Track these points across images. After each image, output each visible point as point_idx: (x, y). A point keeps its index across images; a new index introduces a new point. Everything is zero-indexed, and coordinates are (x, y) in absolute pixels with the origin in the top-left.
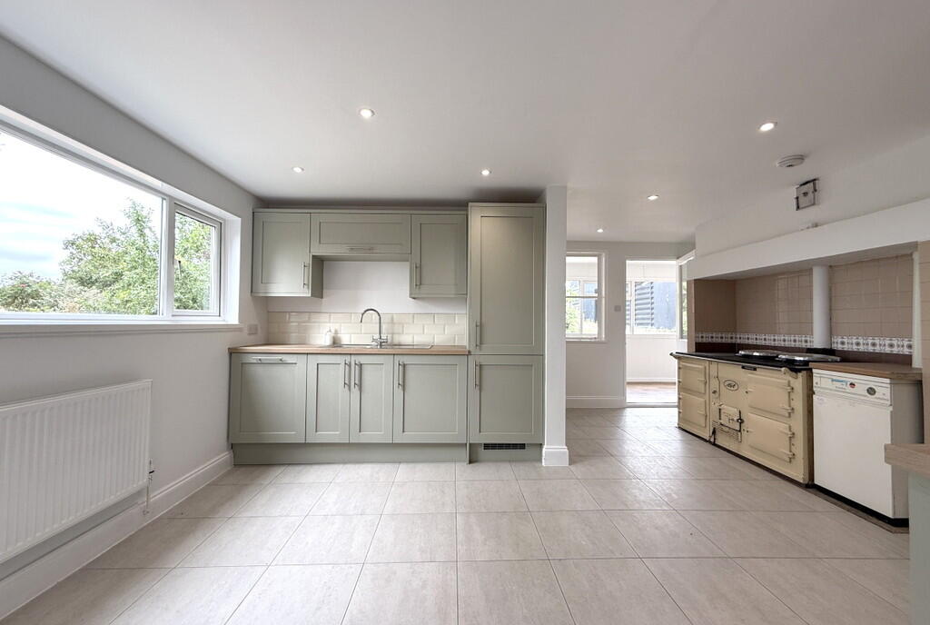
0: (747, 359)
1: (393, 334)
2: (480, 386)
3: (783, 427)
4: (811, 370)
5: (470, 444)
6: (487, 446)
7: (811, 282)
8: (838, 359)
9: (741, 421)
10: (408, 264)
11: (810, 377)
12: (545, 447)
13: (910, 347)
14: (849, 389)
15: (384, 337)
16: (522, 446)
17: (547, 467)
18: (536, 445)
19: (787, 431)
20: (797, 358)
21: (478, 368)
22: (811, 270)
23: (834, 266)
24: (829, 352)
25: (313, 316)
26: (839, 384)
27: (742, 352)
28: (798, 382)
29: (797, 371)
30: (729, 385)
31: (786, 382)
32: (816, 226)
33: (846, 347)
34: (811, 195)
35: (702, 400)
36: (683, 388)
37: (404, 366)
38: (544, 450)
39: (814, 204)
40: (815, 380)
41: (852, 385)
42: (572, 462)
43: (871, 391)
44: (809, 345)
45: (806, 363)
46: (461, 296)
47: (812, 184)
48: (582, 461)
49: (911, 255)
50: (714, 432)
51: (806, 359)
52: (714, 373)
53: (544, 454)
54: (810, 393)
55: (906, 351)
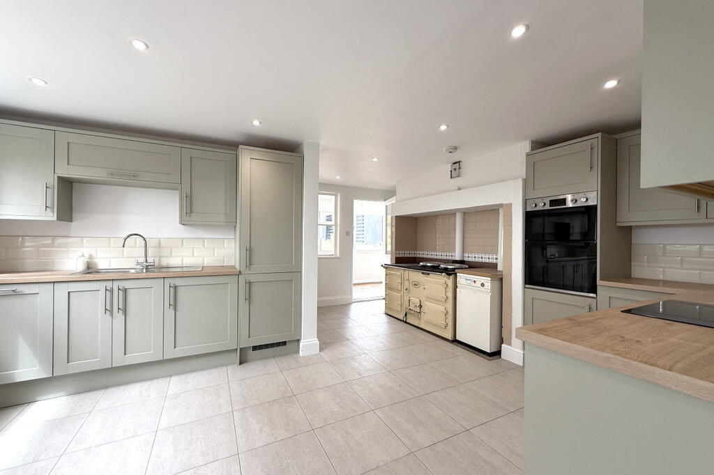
0: (424, 268)
1: (160, 257)
2: (249, 299)
3: (442, 308)
4: (456, 274)
5: (240, 349)
6: (255, 348)
7: (455, 220)
8: (467, 266)
9: (421, 306)
10: (177, 193)
11: (456, 278)
12: (302, 341)
13: (496, 259)
14: (473, 284)
15: (150, 260)
16: (284, 343)
17: (304, 357)
18: (294, 341)
19: (444, 310)
20: (449, 267)
21: (247, 285)
22: (455, 214)
23: (467, 213)
24: (462, 262)
25: (59, 241)
26: (469, 282)
27: (421, 264)
28: (450, 281)
29: (449, 275)
30: (415, 284)
31: (444, 281)
32: (460, 189)
33: (470, 259)
34: (457, 170)
35: (400, 295)
36: (388, 287)
37: (176, 287)
38: (301, 344)
39: (459, 176)
40: (458, 279)
41: (475, 282)
42: (321, 349)
43: (483, 285)
44: (453, 258)
45: (454, 270)
46: (230, 223)
47: (458, 164)
48: (327, 347)
49: (498, 209)
50: (406, 315)
51: (453, 267)
52: (406, 277)
53: (301, 347)
54: (455, 287)
55: (495, 261)
